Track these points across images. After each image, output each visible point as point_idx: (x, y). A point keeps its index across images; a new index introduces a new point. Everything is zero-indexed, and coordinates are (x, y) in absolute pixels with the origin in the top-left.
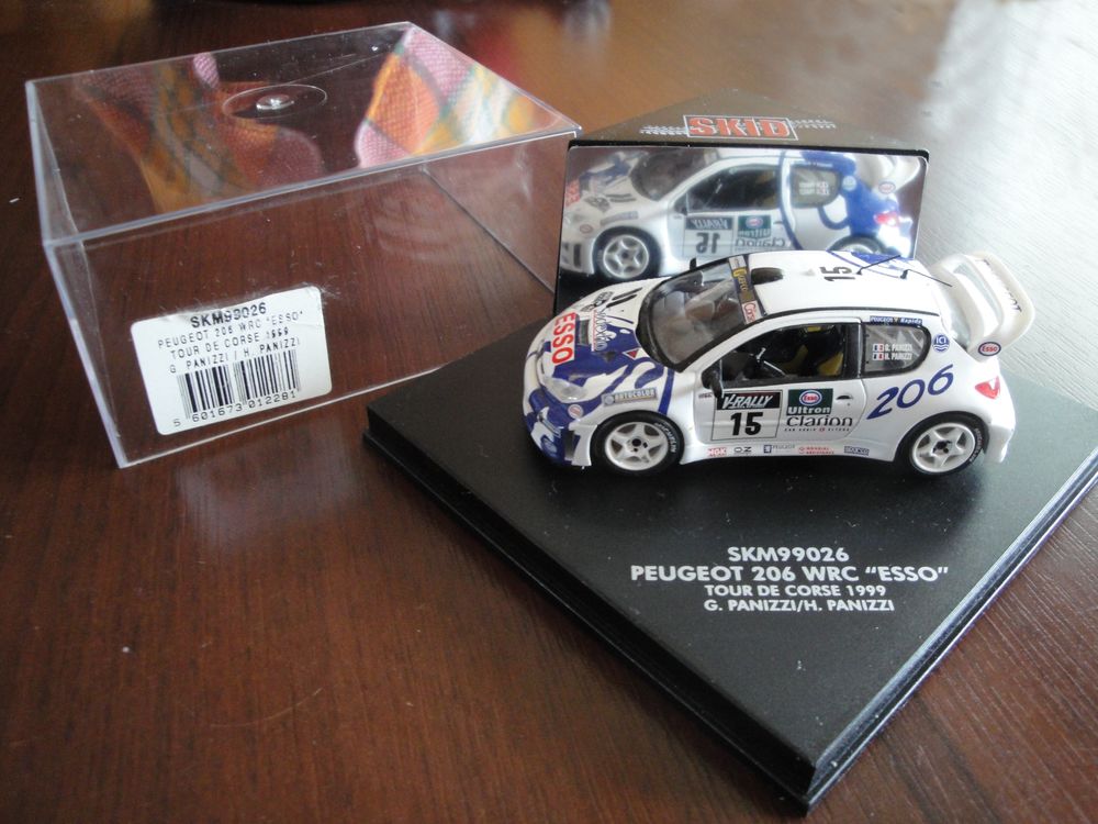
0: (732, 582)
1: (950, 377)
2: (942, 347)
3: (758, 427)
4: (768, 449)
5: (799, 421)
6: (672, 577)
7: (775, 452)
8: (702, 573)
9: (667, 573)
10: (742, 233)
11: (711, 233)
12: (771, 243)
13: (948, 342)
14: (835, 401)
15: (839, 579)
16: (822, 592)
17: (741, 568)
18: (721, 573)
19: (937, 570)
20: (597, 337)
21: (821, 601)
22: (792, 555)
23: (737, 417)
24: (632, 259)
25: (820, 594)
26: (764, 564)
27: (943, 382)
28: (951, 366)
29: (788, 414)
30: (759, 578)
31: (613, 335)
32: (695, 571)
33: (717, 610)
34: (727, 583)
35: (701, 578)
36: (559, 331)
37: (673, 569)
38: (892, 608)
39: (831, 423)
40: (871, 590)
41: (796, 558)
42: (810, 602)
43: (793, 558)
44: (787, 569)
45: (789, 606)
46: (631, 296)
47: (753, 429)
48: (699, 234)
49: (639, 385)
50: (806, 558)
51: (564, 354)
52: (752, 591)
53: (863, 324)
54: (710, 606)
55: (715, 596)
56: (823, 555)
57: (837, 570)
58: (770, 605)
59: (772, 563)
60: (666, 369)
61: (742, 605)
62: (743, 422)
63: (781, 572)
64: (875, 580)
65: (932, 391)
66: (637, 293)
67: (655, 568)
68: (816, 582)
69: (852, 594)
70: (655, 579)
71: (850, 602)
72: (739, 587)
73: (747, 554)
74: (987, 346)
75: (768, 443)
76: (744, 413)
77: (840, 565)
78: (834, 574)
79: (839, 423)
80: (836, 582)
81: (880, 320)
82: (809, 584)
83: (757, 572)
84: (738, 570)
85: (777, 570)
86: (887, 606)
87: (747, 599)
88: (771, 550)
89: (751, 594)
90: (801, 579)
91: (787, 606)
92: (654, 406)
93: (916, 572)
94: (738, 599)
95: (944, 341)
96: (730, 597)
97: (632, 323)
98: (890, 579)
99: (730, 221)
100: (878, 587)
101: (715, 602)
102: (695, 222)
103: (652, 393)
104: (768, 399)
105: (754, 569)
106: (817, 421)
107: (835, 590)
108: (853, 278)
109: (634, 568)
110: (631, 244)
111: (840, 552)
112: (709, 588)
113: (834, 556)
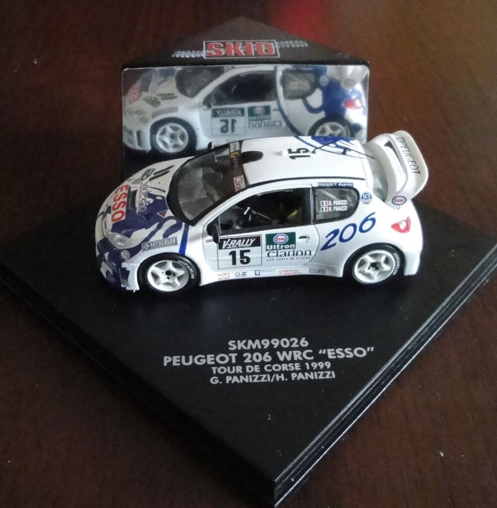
0: (230, 364)
1: (374, 220)
2: (367, 201)
3: (248, 260)
4: (258, 273)
5: (275, 254)
6: (190, 363)
7: (263, 275)
8: (210, 360)
9: (187, 361)
10: (251, 118)
11: (230, 119)
12: (272, 123)
13: (371, 197)
14: (298, 240)
15: (301, 359)
16: (288, 368)
17: (236, 354)
18: (222, 359)
19: (366, 349)
20: (142, 202)
21: (287, 374)
22: (270, 344)
23: (233, 254)
24: (176, 139)
25: (287, 370)
26: (252, 351)
27: (369, 223)
28: (374, 213)
29: (267, 250)
30: (248, 361)
31: (151, 201)
32: (206, 358)
33: (219, 383)
34: (226, 365)
35: (209, 363)
36: (117, 198)
37: (191, 357)
38: (334, 376)
39: (297, 254)
40: (321, 365)
41: (274, 345)
42: (280, 375)
43: (271, 346)
44: (267, 353)
45: (266, 378)
46: (165, 172)
47: (246, 261)
48: (222, 121)
49: (166, 235)
50: (280, 345)
51: (119, 215)
52: (242, 370)
53: (313, 188)
54: (214, 381)
55: (217, 374)
56: (291, 343)
57: (300, 353)
58: (253, 378)
59: (257, 350)
60: (184, 224)
61: (235, 379)
62: (238, 257)
63: (263, 356)
64: (324, 358)
65: (361, 231)
66: (170, 169)
67: (179, 357)
68: (286, 361)
69: (308, 368)
70: (179, 364)
71: (306, 374)
72: (234, 367)
73: (241, 345)
74: (397, 198)
75: (256, 269)
76: (238, 251)
77: (302, 349)
78: (297, 355)
79: (302, 254)
80: (298, 361)
81: (324, 185)
82: (281, 363)
83: (247, 357)
84: (234, 356)
85: (260, 355)
86: (331, 375)
87: (238, 375)
88: (257, 342)
89: (241, 372)
90: (275, 360)
91: (264, 379)
92: (176, 249)
93: (352, 351)
94: (232, 375)
95: (368, 197)
96: (227, 374)
97: (164, 191)
98: (335, 357)
99: (242, 110)
100: (326, 363)
101: (217, 378)
102: (218, 112)
103: (174, 241)
104: (252, 241)
105: (245, 355)
106: (287, 253)
107: (297, 366)
108: (309, 156)
109: (165, 358)
110: (175, 129)
111: (303, 340)
112: (214, 369)
113: (298, 343)
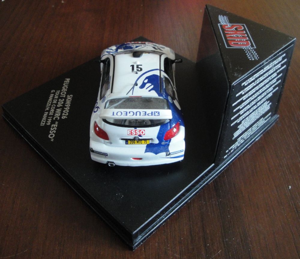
9: (66, 84)
15: (55, 116)
16: (51, 112)
18: (63, 93)
19: (53, 138)
21: (49, 111)
34: (60, 94)
35: (63, 90)
40: (49, 122)
43: (66, 107)
52: (56, 98)
54: (53, 91)
58: (50, 101)
61: (51, 96)
64: (53, 122)
67: (68, 82)
71: (46, 117)
73: (70, 98)
77: (61, 116)
82: (55, 109)
84: (64, 96)
86: (42, 124)
88: (70, 103)
90: (57, 108)
91: (48, 104)
93: (53, 133)
96: (55, 94)
111: (65, 117)
112: (59, 91)
113: (64, 115)
